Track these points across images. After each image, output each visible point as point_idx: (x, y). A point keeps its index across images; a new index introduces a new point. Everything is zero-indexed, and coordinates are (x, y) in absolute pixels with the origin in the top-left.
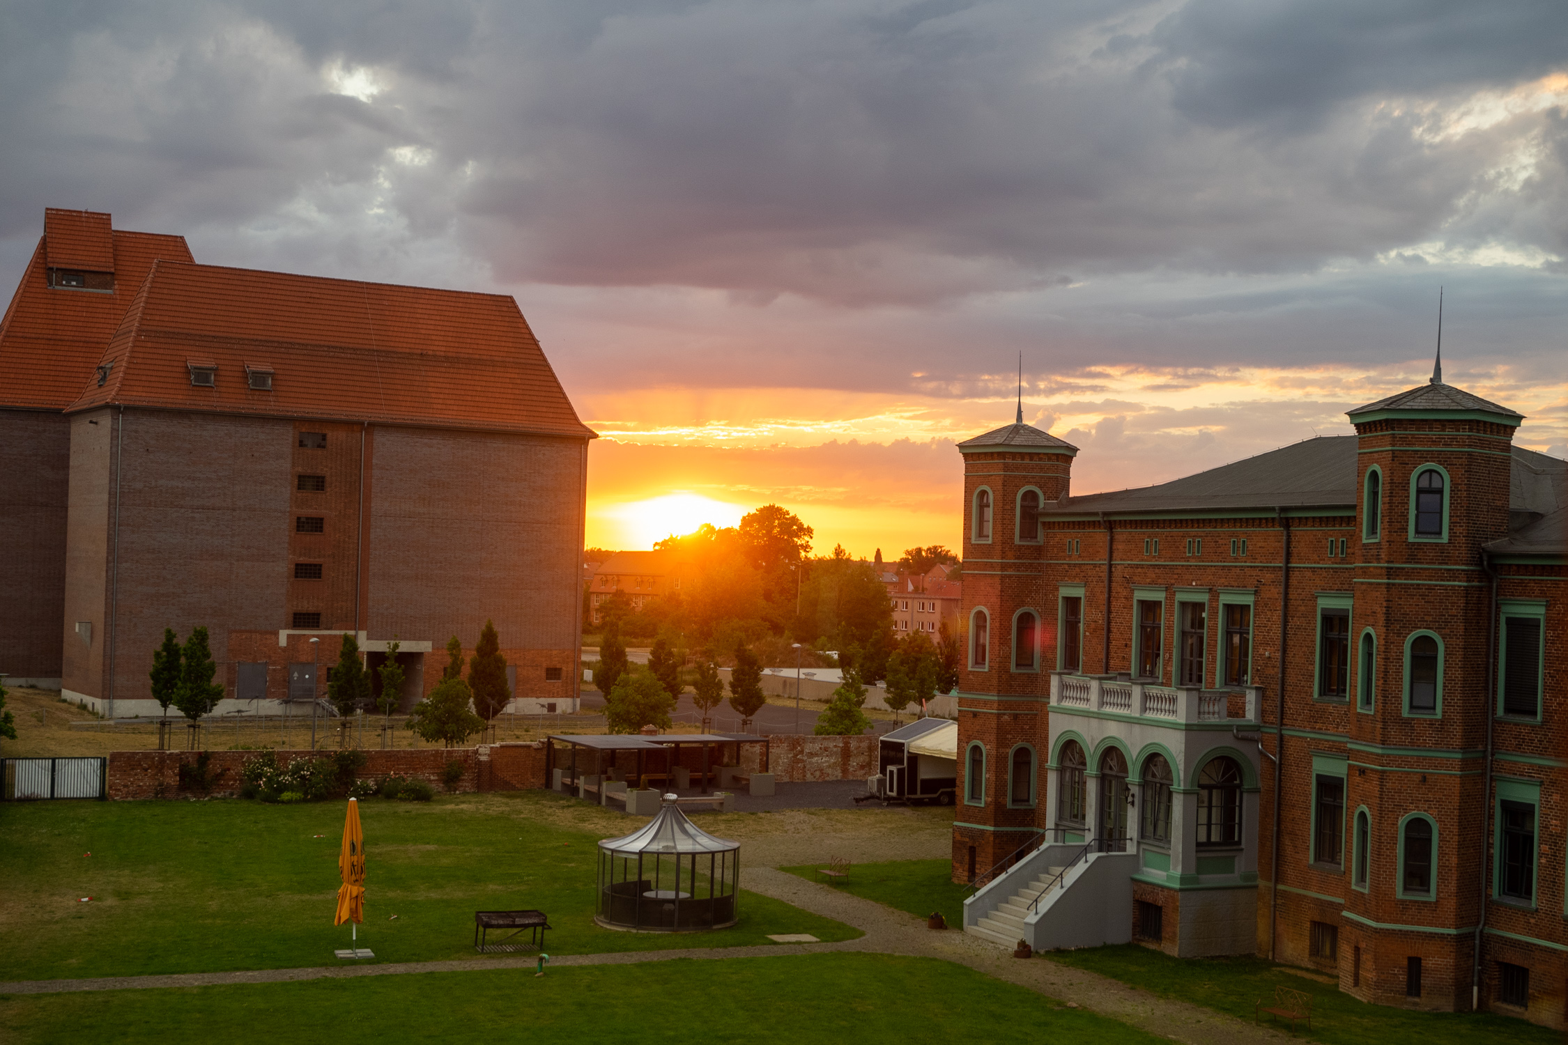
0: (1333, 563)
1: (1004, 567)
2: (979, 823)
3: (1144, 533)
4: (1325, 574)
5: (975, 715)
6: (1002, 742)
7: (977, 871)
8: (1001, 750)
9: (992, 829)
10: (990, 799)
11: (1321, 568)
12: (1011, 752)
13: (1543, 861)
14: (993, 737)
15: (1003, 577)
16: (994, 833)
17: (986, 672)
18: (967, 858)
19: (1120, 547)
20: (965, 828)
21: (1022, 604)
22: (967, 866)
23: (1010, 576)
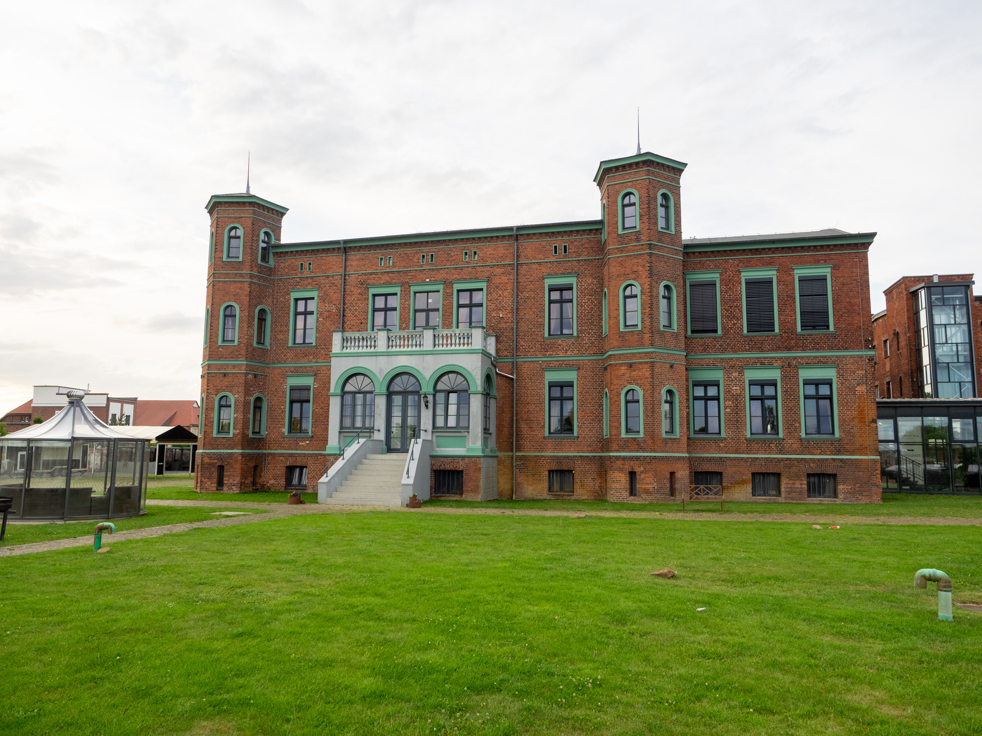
0: (556, 259)
1: (251, 276)
2: (227, 448)
3: (377, 254)
4: (549, 265)
5: (225, 375)
6: (247, 393)
7: (225, 482)
8: (247, 398)
9: (240, 451)
10: (238, 431)
11: (547, 262)
12: (252, 399)
13: (728, 410)
14: (241, 389)
15: (251, 283)
16: (242, 454)
17: (235, 346)
18: (215, 474)
19: (354, 264)
20: (214, 454)
21: (260, 303)
22: (215, 480)
23: (255, 283)
